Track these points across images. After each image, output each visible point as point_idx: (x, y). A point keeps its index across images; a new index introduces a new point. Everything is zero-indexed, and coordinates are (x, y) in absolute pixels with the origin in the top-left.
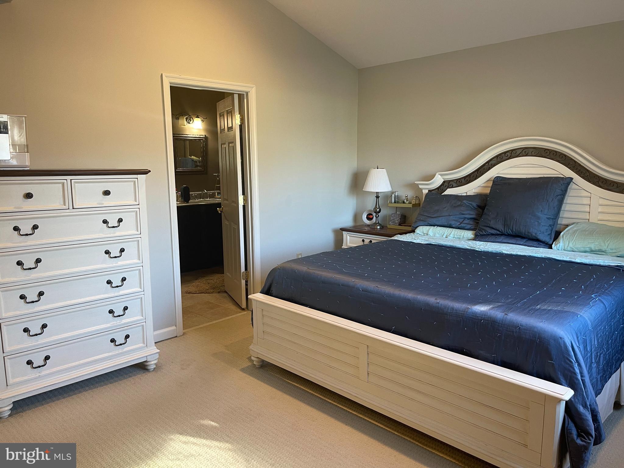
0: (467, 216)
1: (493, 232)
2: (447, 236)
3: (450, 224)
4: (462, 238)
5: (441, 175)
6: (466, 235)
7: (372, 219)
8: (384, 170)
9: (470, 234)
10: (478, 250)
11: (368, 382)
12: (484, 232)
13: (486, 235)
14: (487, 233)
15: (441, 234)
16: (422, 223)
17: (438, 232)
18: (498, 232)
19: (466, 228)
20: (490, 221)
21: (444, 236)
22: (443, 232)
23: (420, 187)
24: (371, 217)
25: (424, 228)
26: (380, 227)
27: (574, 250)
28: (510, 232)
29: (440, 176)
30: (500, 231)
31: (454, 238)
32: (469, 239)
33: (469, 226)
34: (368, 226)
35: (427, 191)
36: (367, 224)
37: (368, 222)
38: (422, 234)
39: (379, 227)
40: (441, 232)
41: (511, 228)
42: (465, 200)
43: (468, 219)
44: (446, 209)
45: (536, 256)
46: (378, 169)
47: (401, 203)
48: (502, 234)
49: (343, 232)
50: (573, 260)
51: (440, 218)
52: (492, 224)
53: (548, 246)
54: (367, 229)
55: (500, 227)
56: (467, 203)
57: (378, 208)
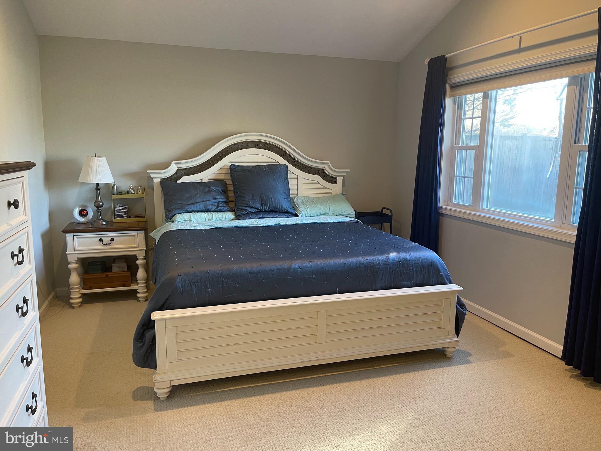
0: (220, 200)
1: (253, 210)
2: (209, 219)
3: (208, 209)
4: (224, 219)
5: (176, 164)
6: (228, 217)
7: (87, 216)
8: (104, 159)
9: (230, 215)
10: (260, 226)
11: (326, 343)
12: (245, 211)
13: (246, 214)
14: (248, 212)
15: (203, 219)
16: (179, 211)
17: (200, 217)
18: (257, 210)
19: (223, 210)
20: (249, 202)
21: (207, 220)
22: (204, 217)
23: (152, 176)
24: (85, 213)
25: (184, 216)
26: (106, 223)
27: (311, 216)
28: (267, 209)
29: (174, 165)
30: (258, 209)
31: (216, 220)
32: (231, 219)
33: (226, 209)
34: (85, 223)
35: (159, 180)
36: (80, 222)
37: (82, 220)
38: (184, 221)
39: (104, 223)
40: (202, 217)
41: (269, 206)
42: (212, 186)
43: (222, 202)
44: (198, 195)
45: (304, 223)
46: (95, 157)
47: (126, 194)
48: (261, 211)
49: (66, 234)
50: (327, 221)
51: (198, 205)
52: (251, 203)
53: (294, 216)
54: (83, 227)
55: (259, 206)
56: (214, 188)
57: (100, 202)
